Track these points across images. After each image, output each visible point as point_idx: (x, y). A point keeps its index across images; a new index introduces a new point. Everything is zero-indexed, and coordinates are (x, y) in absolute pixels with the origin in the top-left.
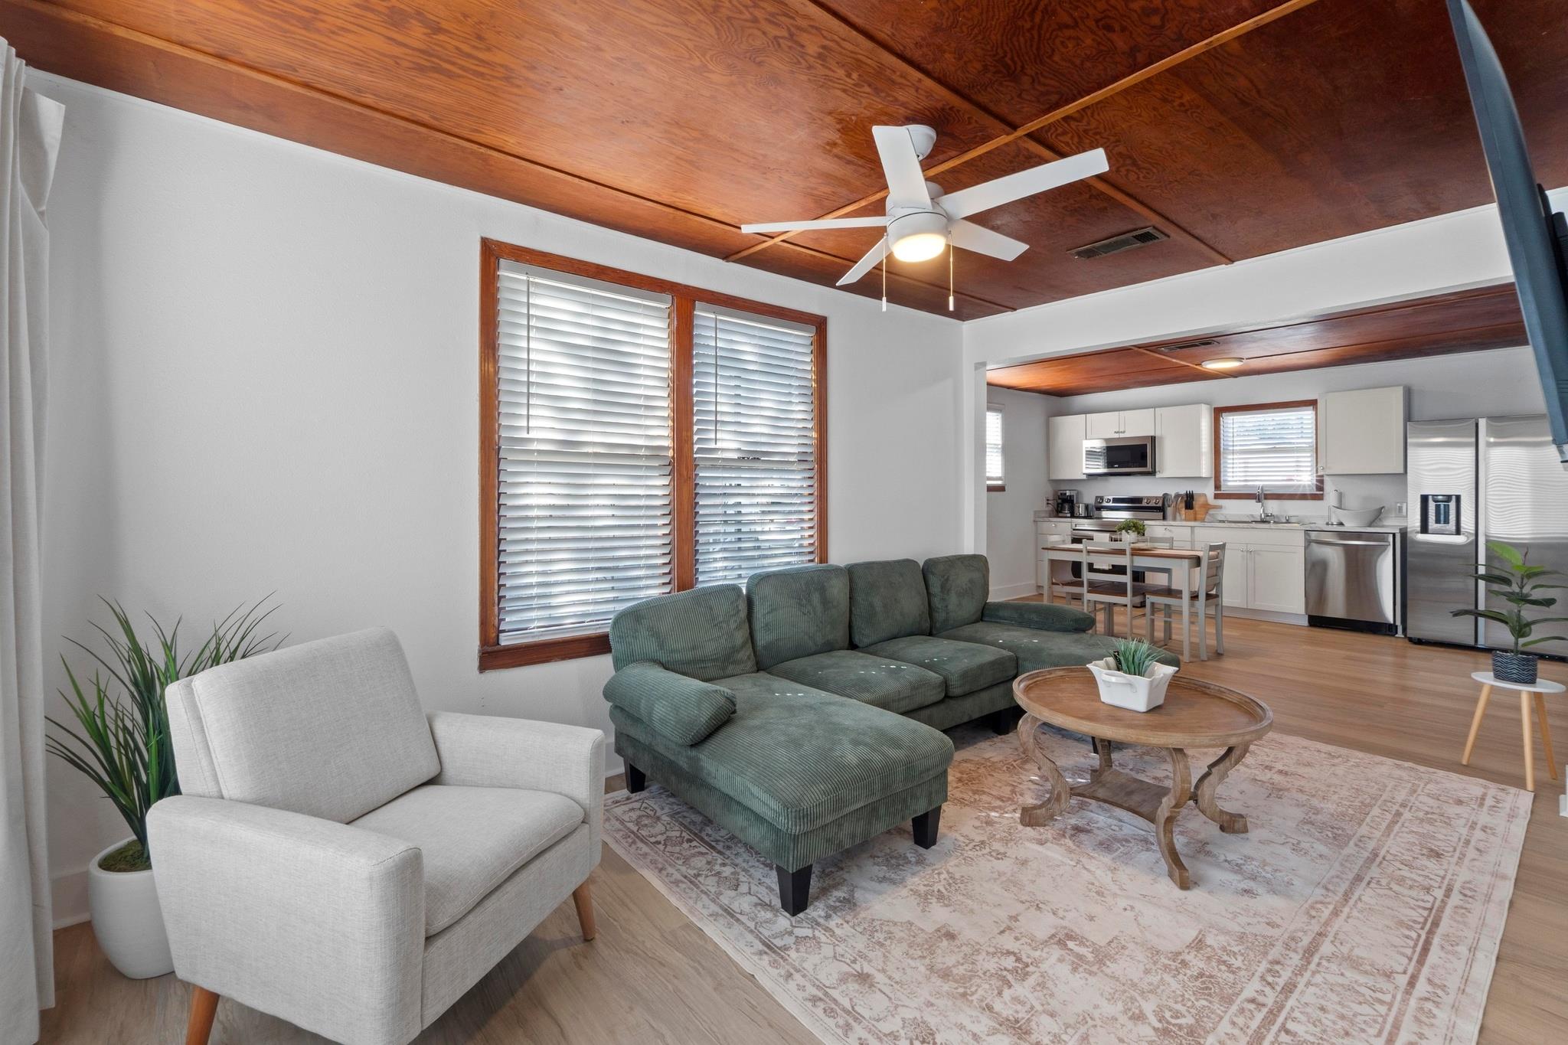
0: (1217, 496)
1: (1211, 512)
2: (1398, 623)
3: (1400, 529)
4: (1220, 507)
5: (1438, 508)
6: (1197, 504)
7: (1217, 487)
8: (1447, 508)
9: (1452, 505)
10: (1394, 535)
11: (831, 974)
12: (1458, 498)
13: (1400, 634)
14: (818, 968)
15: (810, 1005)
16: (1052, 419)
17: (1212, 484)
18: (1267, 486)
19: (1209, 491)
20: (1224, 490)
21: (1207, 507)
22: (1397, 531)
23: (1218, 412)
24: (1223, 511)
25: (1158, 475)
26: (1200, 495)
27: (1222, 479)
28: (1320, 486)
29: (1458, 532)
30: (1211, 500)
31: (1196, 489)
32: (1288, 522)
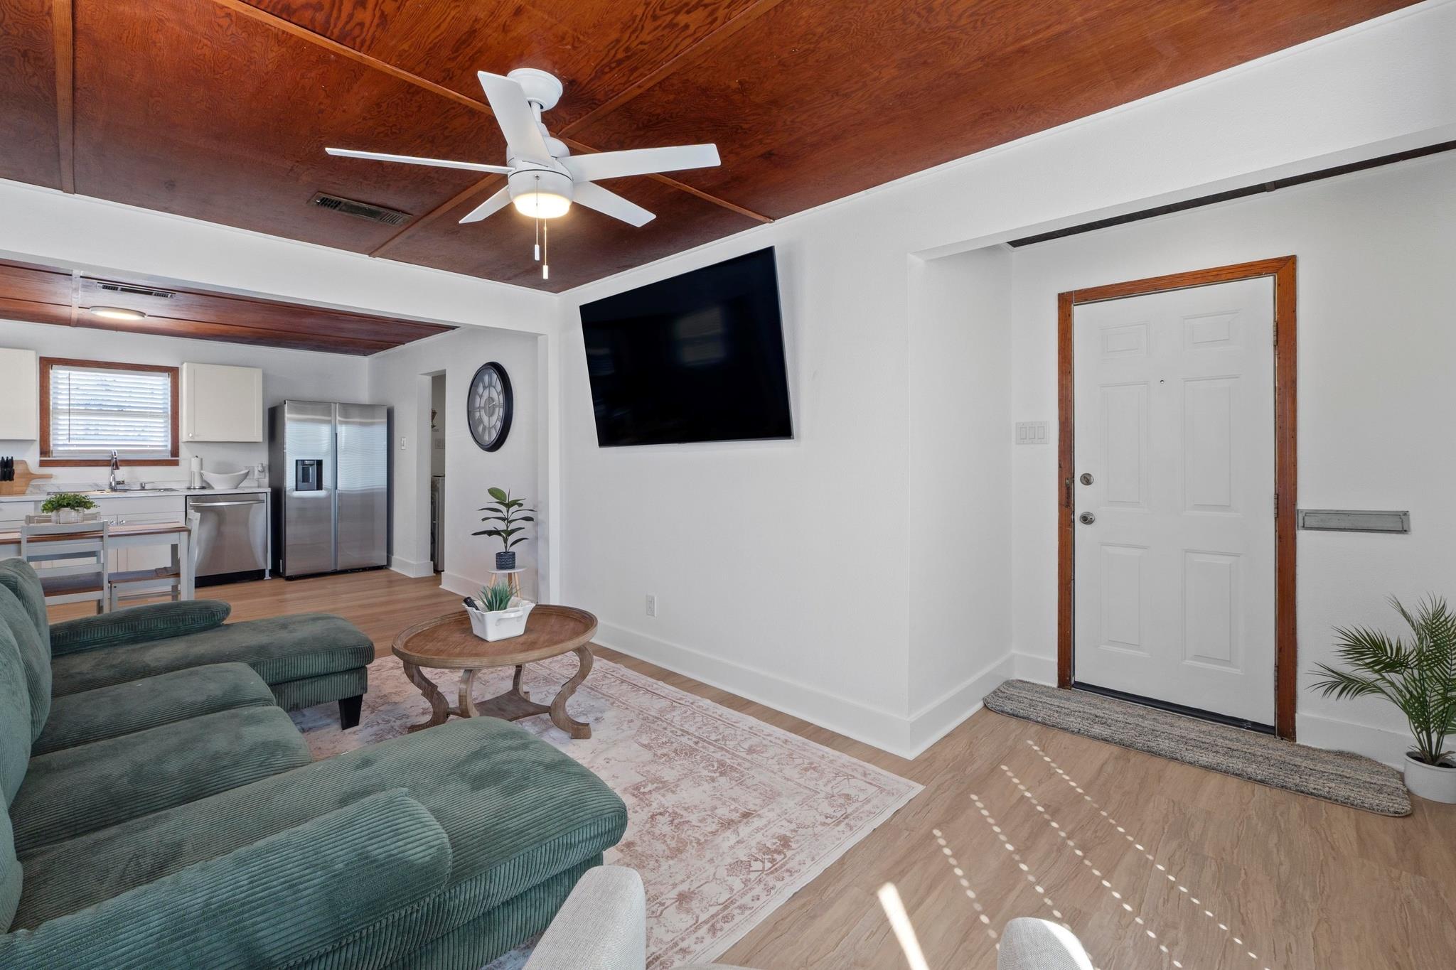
0: (43, 464)
1: (34, 482)
2: (268, 567)
4: (49, 477)
6: (14, 473)
7: (45, 451)
10: (266, 494)
11: (681, 919)
13: (268, 576)
14: (671, 929)
15: (719, 934)
17: (36, 449)
19: (32, 457)
20: (55, 456)
21: (29, 476)
22: (268, 491)
23: (46, 364)
24: (53, 481)
26: (19, 462)
27: (52, 443)
28: (175, 451)
29: (319, 487)
30: (35, 468)
31: (11, 454)
32: (143, 488)
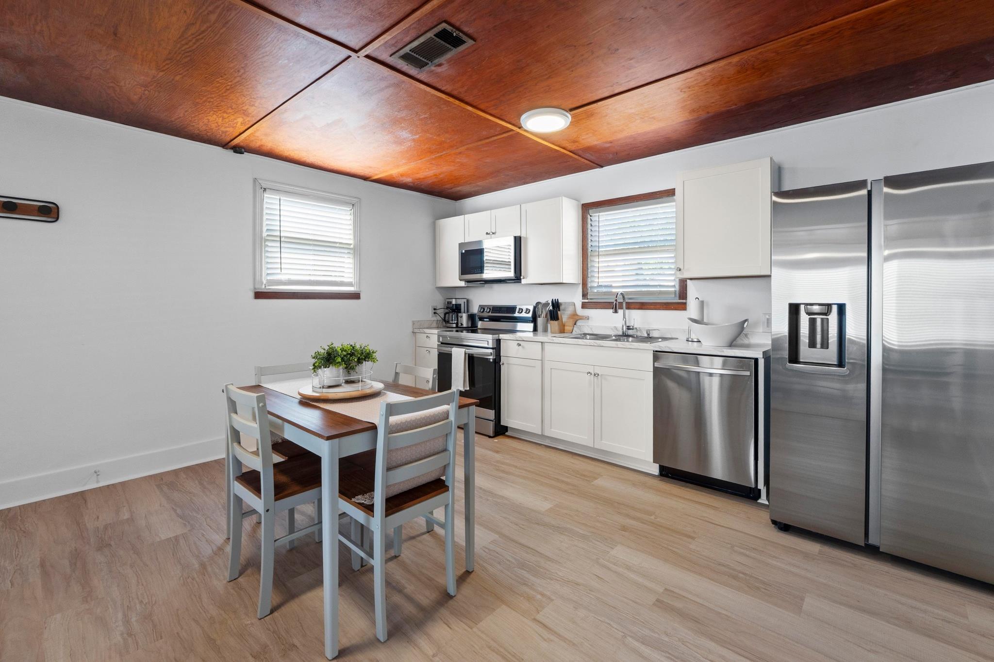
0: (584, 306)
1: (578, 324)
2: (761, 485)
3: (764, 353)
4: (587, 318)
5: (812, 322)
6: (564, 316)
7: (584, 295)
8: (825, 324)
9: (833, 318)
10: (756, 360)
12: (841, 308)
13: (763, 500)
16: (437, 221)
17: (580, 290)
18: (628, 293)
19: (577, 299)
20: (591, 298)
21: (574, 318)
22: (759, 355)
23: (587, 208)
24: (590, 323)
25: (523, 281)
26: (569, 304)
27: (589, 285)
28: (683, 293)
30: (580, 312)
31: (563, 297)
32: (648, 337)
